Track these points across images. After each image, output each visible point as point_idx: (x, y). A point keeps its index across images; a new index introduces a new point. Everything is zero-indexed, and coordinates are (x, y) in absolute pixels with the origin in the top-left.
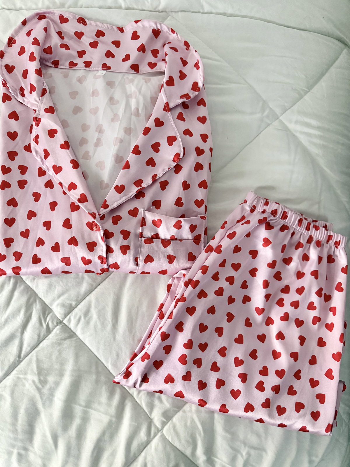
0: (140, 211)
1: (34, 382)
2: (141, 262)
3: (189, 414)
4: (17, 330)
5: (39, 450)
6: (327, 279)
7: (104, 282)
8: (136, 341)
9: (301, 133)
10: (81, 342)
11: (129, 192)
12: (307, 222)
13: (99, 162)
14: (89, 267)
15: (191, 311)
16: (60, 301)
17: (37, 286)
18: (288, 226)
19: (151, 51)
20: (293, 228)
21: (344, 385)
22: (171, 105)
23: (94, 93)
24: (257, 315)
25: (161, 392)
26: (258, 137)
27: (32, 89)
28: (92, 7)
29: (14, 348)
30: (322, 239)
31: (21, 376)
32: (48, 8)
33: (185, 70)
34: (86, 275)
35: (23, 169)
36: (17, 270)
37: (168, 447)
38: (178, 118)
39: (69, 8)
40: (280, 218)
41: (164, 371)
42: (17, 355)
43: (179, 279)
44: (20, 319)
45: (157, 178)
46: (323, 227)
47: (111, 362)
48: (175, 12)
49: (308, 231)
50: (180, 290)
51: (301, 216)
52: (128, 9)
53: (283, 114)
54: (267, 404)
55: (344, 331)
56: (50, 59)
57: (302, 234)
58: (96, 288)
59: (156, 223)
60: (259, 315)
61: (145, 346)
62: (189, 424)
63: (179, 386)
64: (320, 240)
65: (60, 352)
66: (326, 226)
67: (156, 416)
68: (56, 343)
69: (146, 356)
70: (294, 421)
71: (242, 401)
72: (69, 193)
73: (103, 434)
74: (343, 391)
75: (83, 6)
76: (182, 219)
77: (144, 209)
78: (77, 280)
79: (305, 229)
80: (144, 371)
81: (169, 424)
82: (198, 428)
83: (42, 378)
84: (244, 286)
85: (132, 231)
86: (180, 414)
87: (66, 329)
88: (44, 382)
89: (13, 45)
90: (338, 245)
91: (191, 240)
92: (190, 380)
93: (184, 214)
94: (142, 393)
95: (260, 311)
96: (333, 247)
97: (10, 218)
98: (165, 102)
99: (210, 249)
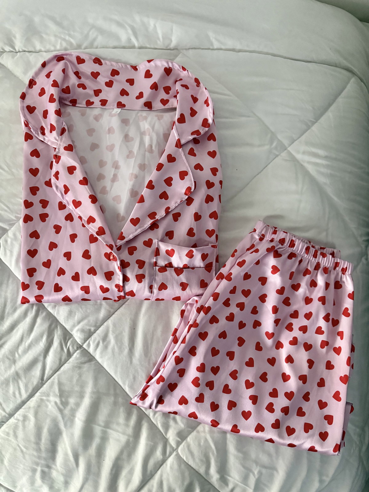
0: (154, 241)
1: (56, 403)
2: (155, 290)
3: (202, 434)
4: (40, 355)
5: (61, 467)
6: (334, 304)
7: (121, 308)
8: (152, 365)
9: (309, 162)
10: (100, 366)
11: (144, 224)
12: (314, 250)
13: (116, 196)
14: (107, 295)
15: (203, 336)
16: (79, 326)
17: (58, 313)
18: (296, 254)
19: (163, 88)
20: (300, 255)
21: (352, 407)
22: (183, 142)
23: (110, 131)
24: (268, 339)
25: (175, 413)
26: (267, 168)
27: (52, 128)
28: (107, 48)
29: (37, 372)
30: (329, 266)
31: (44, 398)
32: (66, 49)
33: (196, 107)
34: (104, 302)
35: (44, 203)
36: (39, 298)
37: (183, 466)
38: (189, 154)
39: (85, 49)
40: (288, 246)
41: (178, 393)
42: (40, 378)
43: (192, 305)
44: (42, 344)
45: (170, 211)
46: (331, 254)
47: (128, 384)
48: (186, 49)
49: (315, 259)
50: (192, 316)
51: (309, 244)
52: (140, 48)
53: (291, 145)
54: (276, 425)
55: (351, 355)
56: (68, 98)
57: (310, 261)
58: (113, 314)
59: (170, 253)
60: (269, 339)
61: (160, 369)
62: (202, 443)
63: (192, 407)
64: (327, 267)
65: (80, 375)
66: (333, 252)
67: (171, 436)
68: (76, 367)
69: (161, 379)
70: (303, 442)
71: (252, 422)
72: (88, 227)
73: (121, 452)
74: (350, 413)
75: (99, 47)
76: (194, 249)
77: (158, 239)
78: (96, 306)
79: (312, 256)
80: (159, 393)
81: (183, 443)
82: (211, 447)
83: (63, 400)
84: (255, 311)
85: (147, 261)
86: (194, 433)
87: (86, 353)
88: (65, 404)
89: (34, 86)
90: (345, 272)
91: (203, 268)
92: (203, 402)
93: (196, 243)
94: (157, 415)
95: (270, 336)
96: (340, 273)
97: (32, 250)
98: (177, 138)
99: (221, 277)
